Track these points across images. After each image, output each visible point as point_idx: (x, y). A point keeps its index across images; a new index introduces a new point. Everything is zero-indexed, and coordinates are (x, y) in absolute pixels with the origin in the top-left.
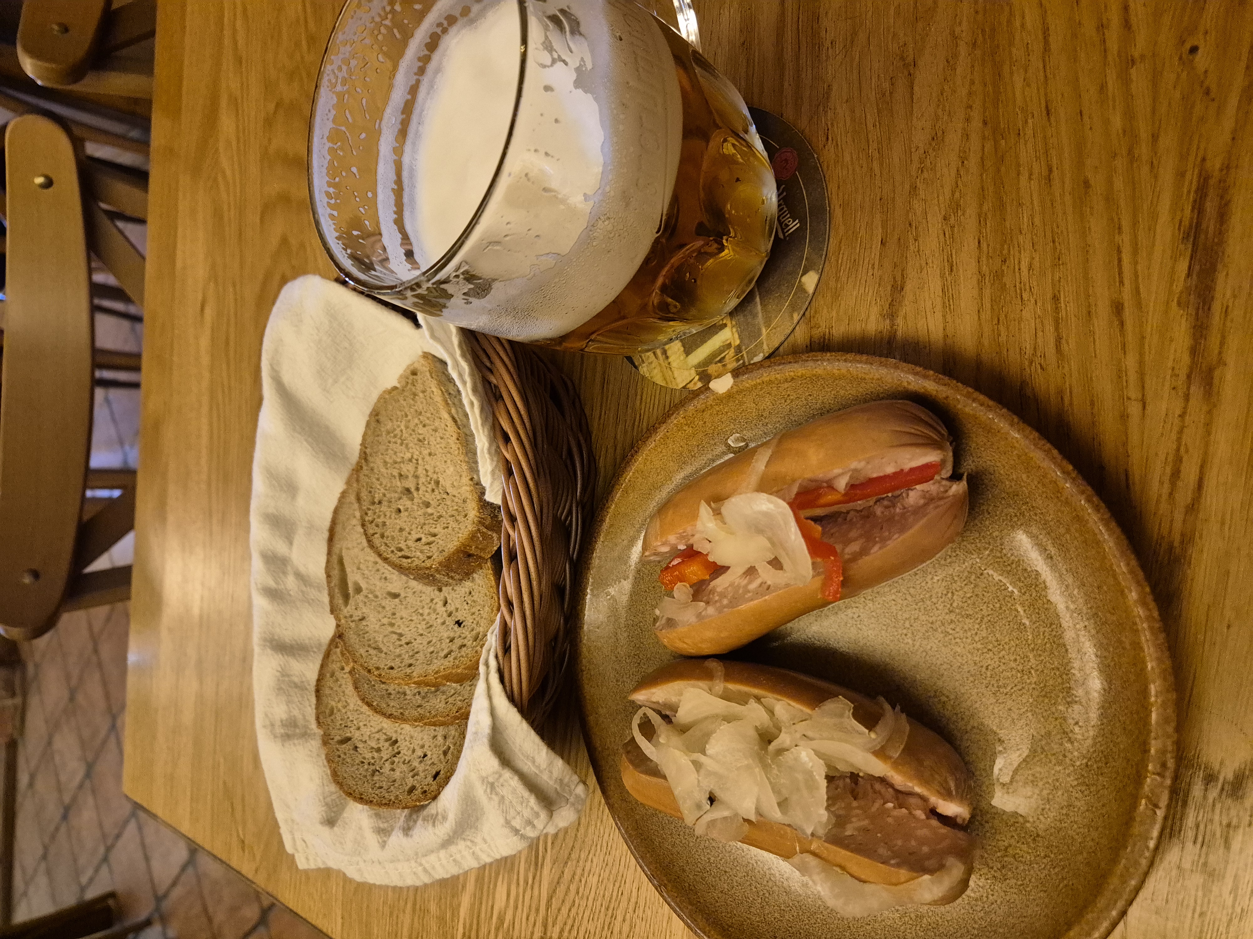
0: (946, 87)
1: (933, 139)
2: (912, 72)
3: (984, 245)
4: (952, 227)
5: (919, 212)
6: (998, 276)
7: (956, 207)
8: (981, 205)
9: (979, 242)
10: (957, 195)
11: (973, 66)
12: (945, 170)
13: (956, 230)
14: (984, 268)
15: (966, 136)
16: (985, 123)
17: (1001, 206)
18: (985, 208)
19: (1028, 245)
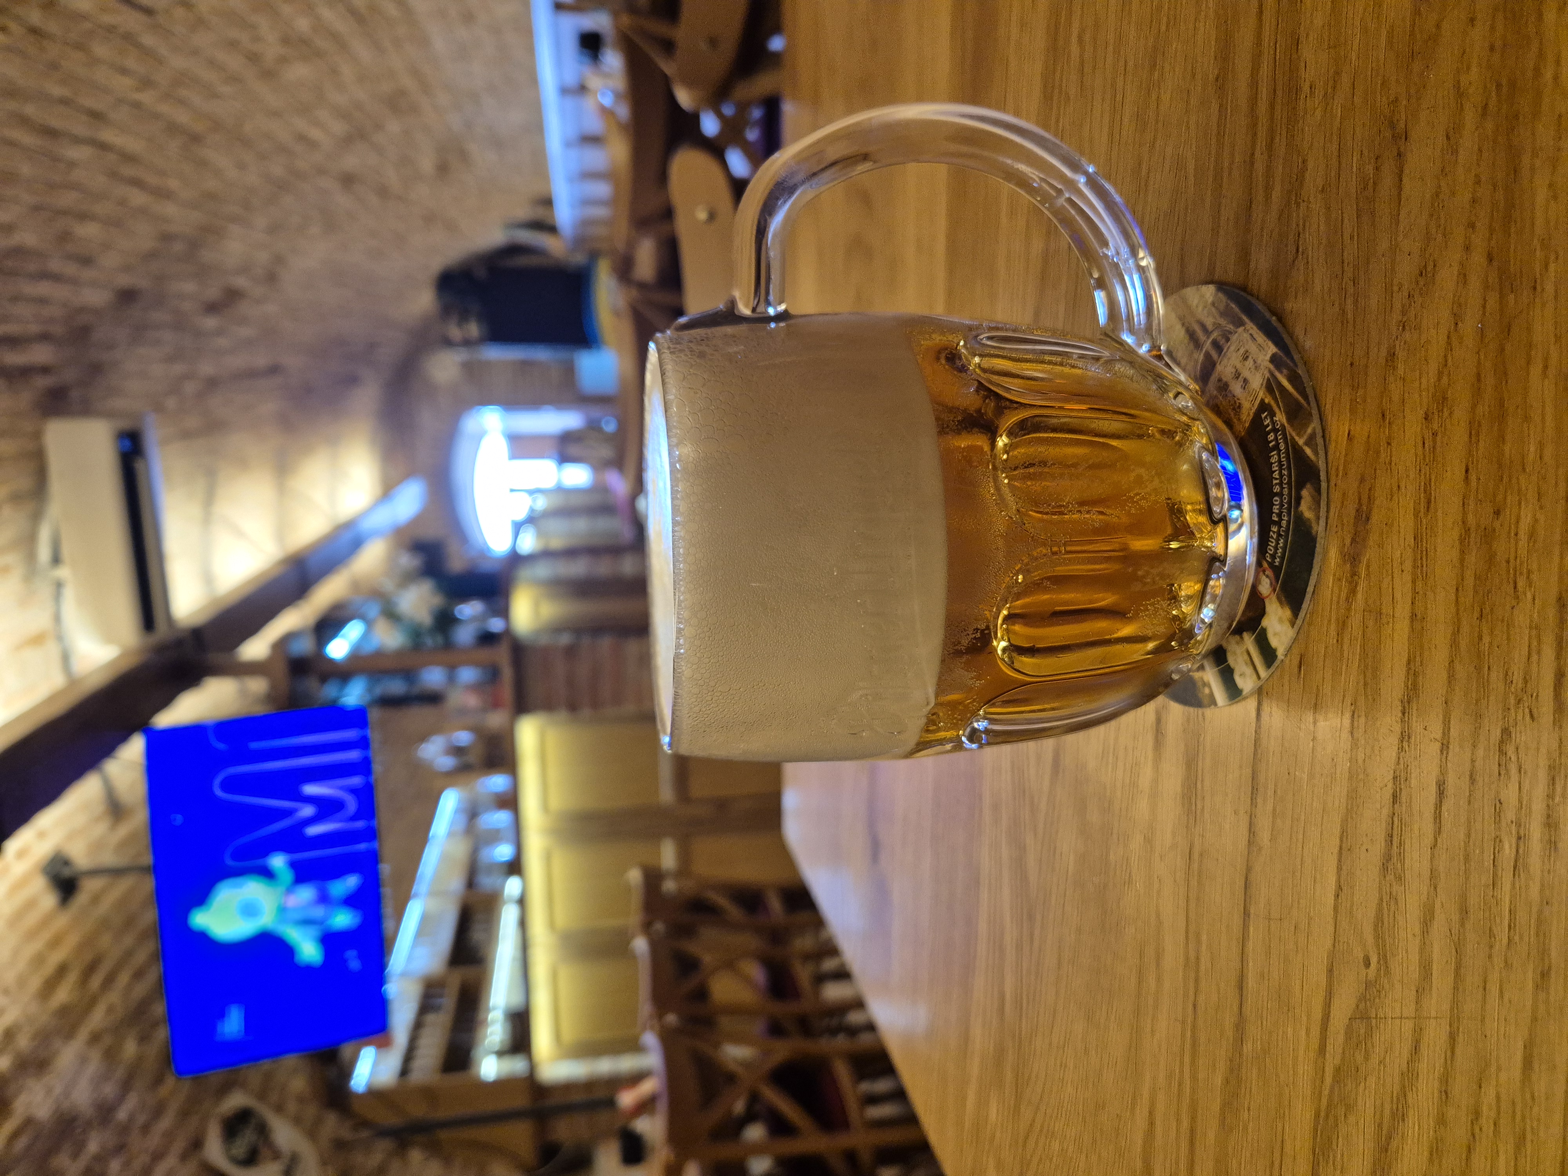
0: (1443, 184)
1: (1421, 275)
2: (1402, 149)
3: (1473, 477)
4: (1435, 434)
5: (1396, 398)
6: (1488, 536)
7: (1442, 400)
8: (1474, 407)
9: (1467, 471)
10: (1445, 380)
11: (1480, 150)
12: (1433, 332)
13: (1438, 438)
14: (1470, 517)
15: (1463, 277)
16: (1490, 259)
17: (1500, 415)
18: (1480, 410)
19: (1532, 495)
